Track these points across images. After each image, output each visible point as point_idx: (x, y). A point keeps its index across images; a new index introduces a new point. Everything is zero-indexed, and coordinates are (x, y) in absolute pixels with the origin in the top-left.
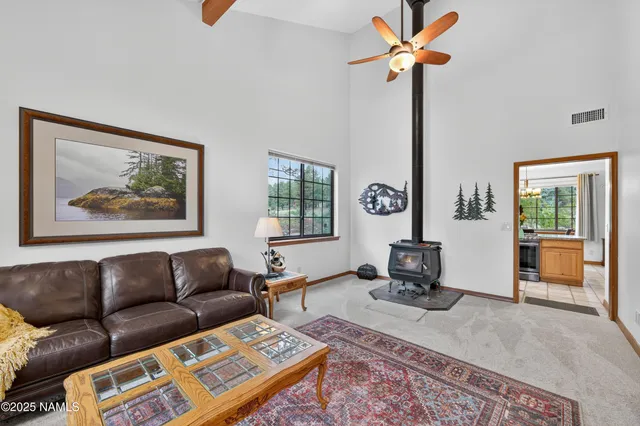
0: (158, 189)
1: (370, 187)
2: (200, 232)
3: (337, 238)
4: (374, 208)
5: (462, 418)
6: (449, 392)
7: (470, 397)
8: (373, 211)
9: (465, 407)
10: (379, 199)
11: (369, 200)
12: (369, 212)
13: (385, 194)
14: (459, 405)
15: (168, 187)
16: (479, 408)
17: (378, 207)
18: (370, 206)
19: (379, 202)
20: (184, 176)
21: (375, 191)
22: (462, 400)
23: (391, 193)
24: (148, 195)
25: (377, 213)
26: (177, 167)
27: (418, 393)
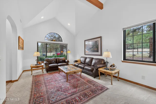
0: (95, 47)
2: (101, 55)
5: (52, 95)
6: (58, 98)
7: (54, 101)
9: (53, 98)
14: (54, 97)
15: (96, 47)
16: (51, 100)
20: (98, 44)
22: (55, 99)
24: (94, 48)
26: (97, 42)
27: (62, 92)
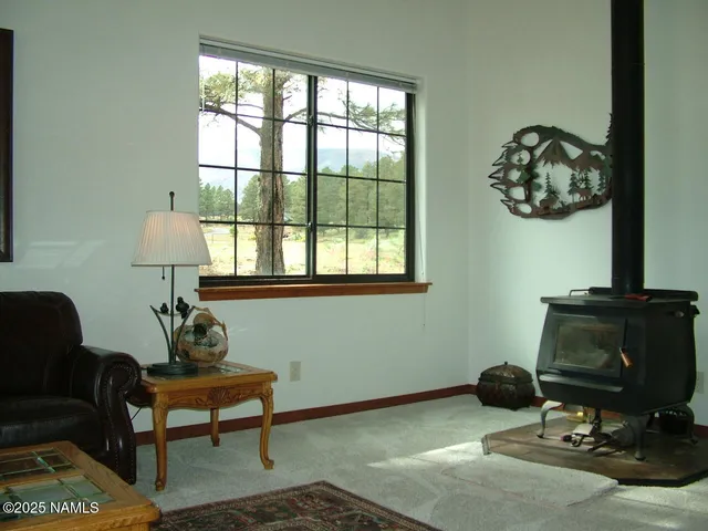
1: (518, 136)
3: (423, 288)
4: (529, 199)
8: (526, 209)
10: (543, 170)
11: (515, 175)
12: (516, 212)
13: (556, 155)
17: (540, 196)
18: (519, 193)
19: (542, 181)
21: (531, 150)
23: (574, 152)
25: (536, 214)
